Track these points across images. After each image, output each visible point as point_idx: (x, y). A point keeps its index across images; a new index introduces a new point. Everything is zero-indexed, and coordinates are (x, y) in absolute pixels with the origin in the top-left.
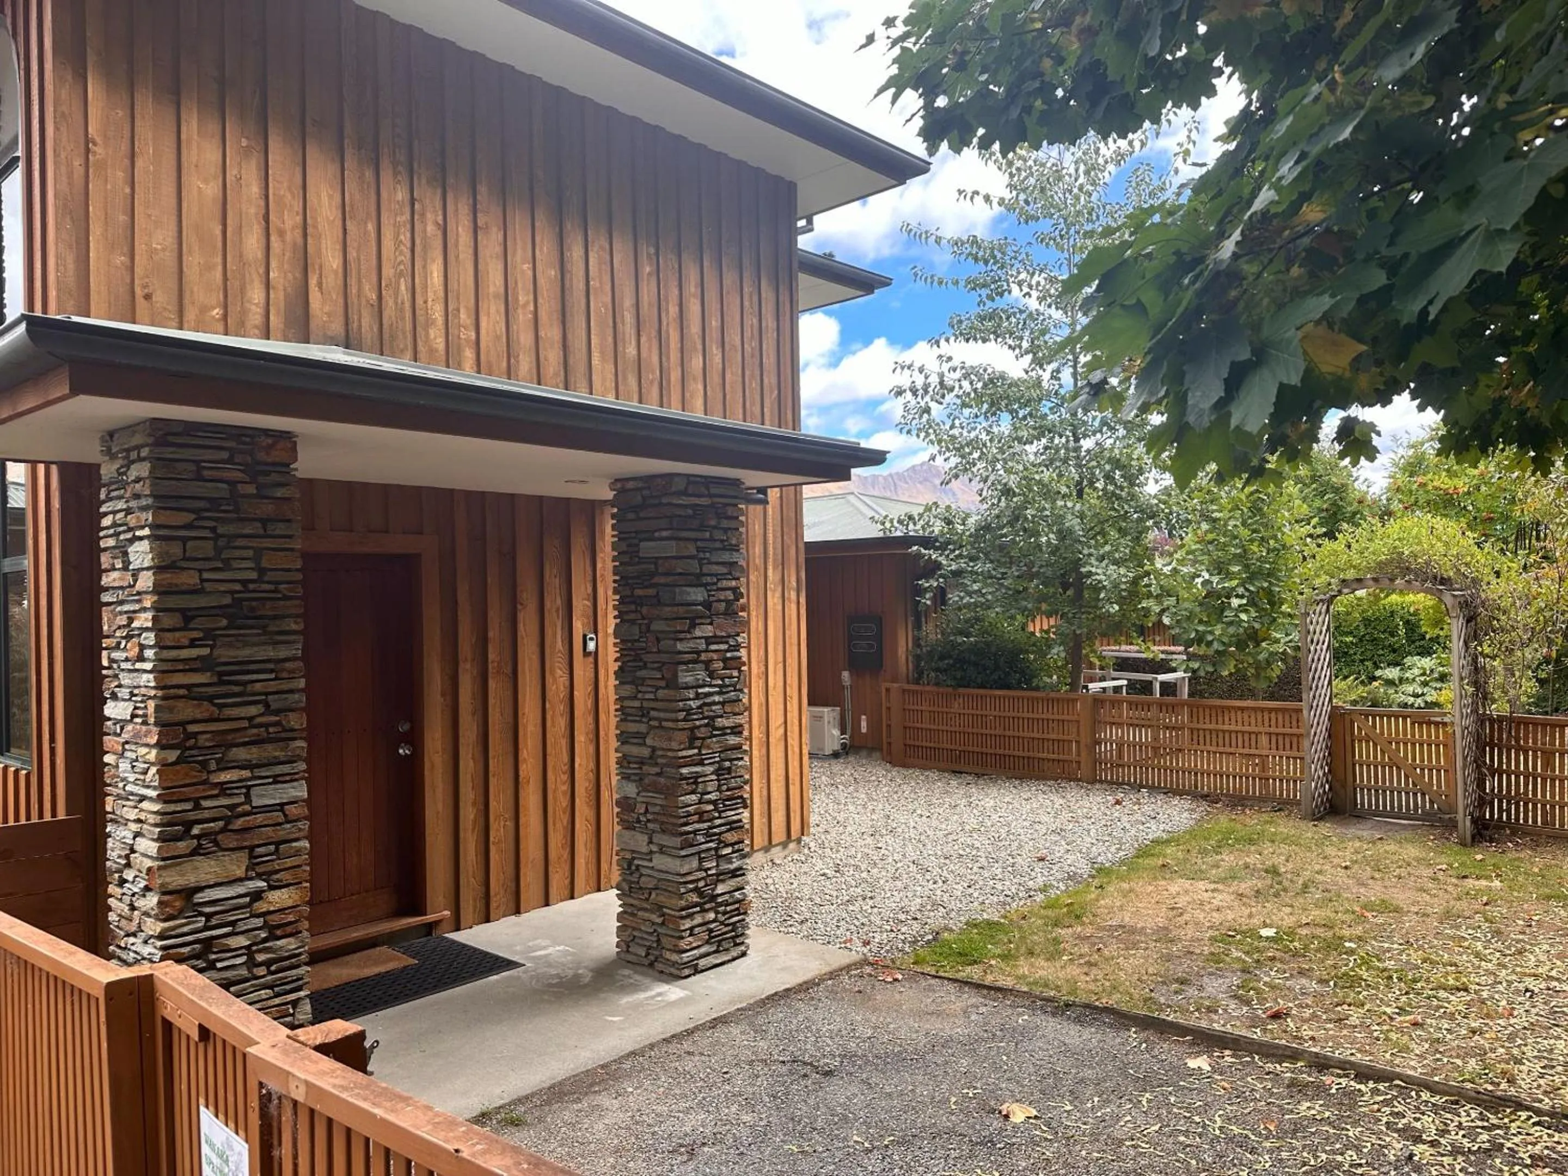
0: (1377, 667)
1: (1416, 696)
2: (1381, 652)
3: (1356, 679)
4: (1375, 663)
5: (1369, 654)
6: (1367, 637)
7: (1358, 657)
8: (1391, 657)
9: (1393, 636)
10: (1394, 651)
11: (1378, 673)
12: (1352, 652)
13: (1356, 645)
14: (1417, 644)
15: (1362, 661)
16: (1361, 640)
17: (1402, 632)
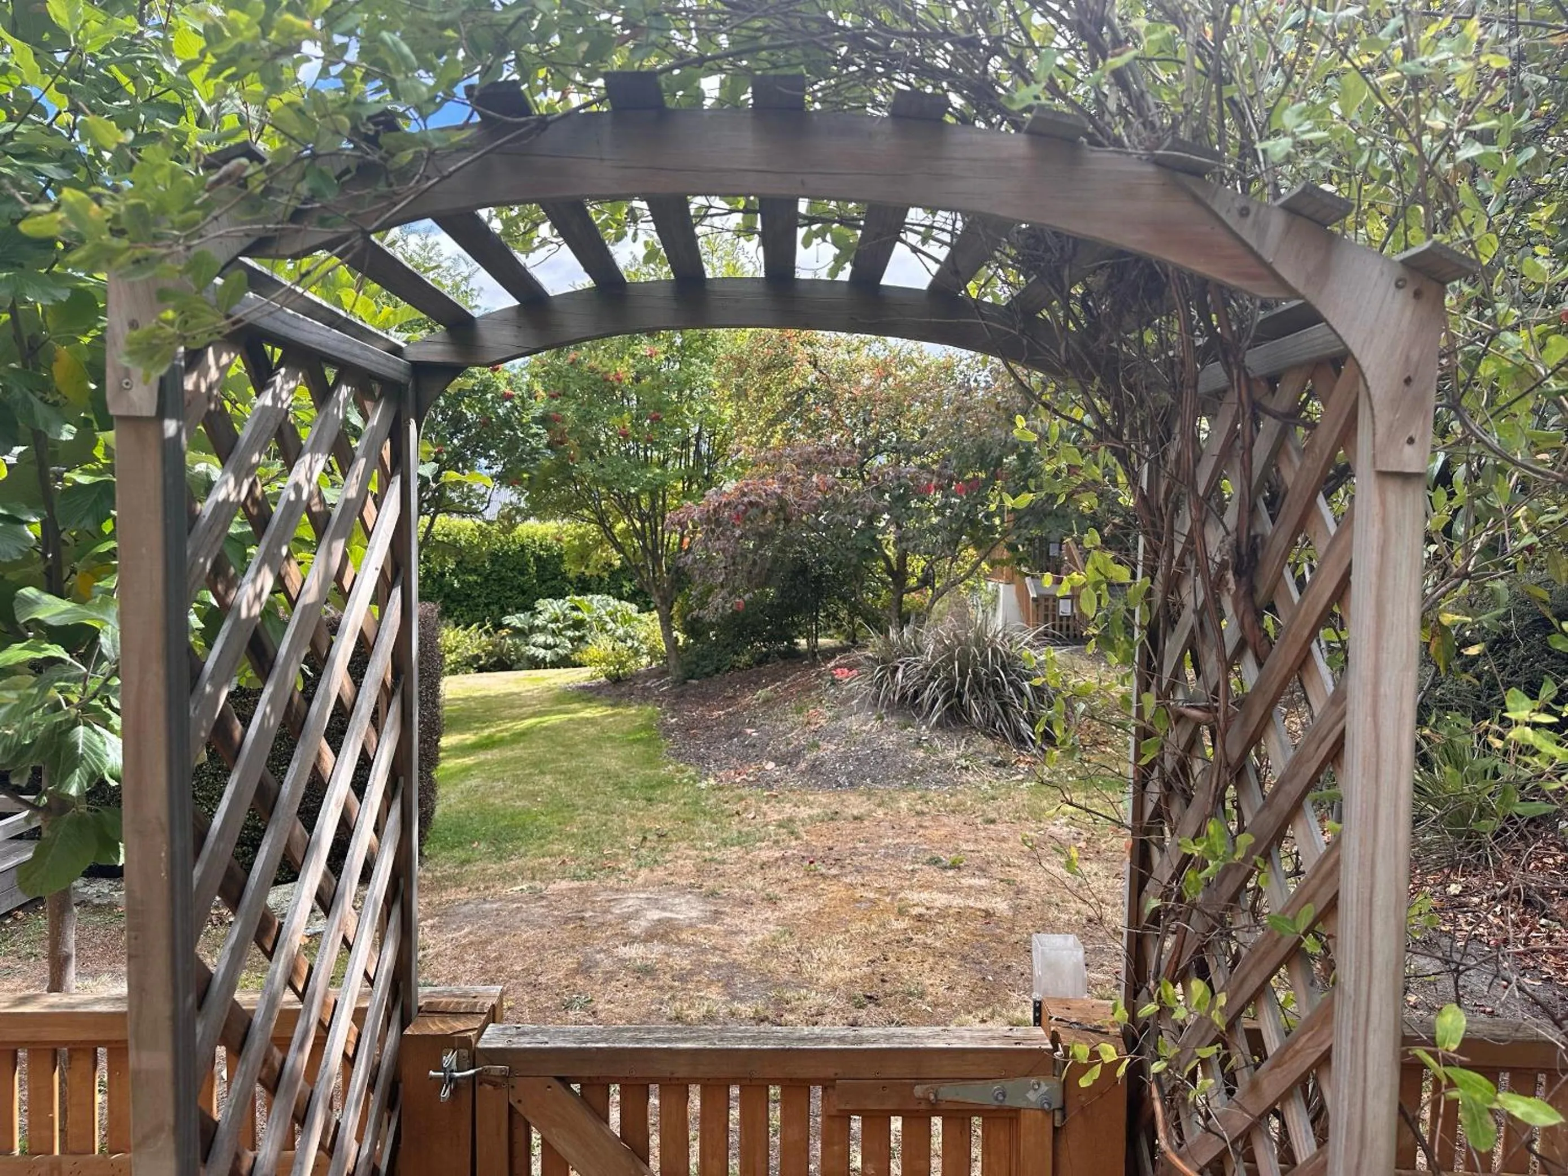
0: (504, 613)
1: (547, 647)
2: (509, 594)
3: (480, 627)
4: (502, 608)
5: (494, 596)
6: (494, 576)
7: (483, 600)
8: (520, 599)
9: (522, 574)
10: (523, 592)
11: (507, 620)
12: (475, 594)
13: (480, 585)
14: (549, 584)
15: (487, 605)
16: (486, 579)
17: (533, 569)
